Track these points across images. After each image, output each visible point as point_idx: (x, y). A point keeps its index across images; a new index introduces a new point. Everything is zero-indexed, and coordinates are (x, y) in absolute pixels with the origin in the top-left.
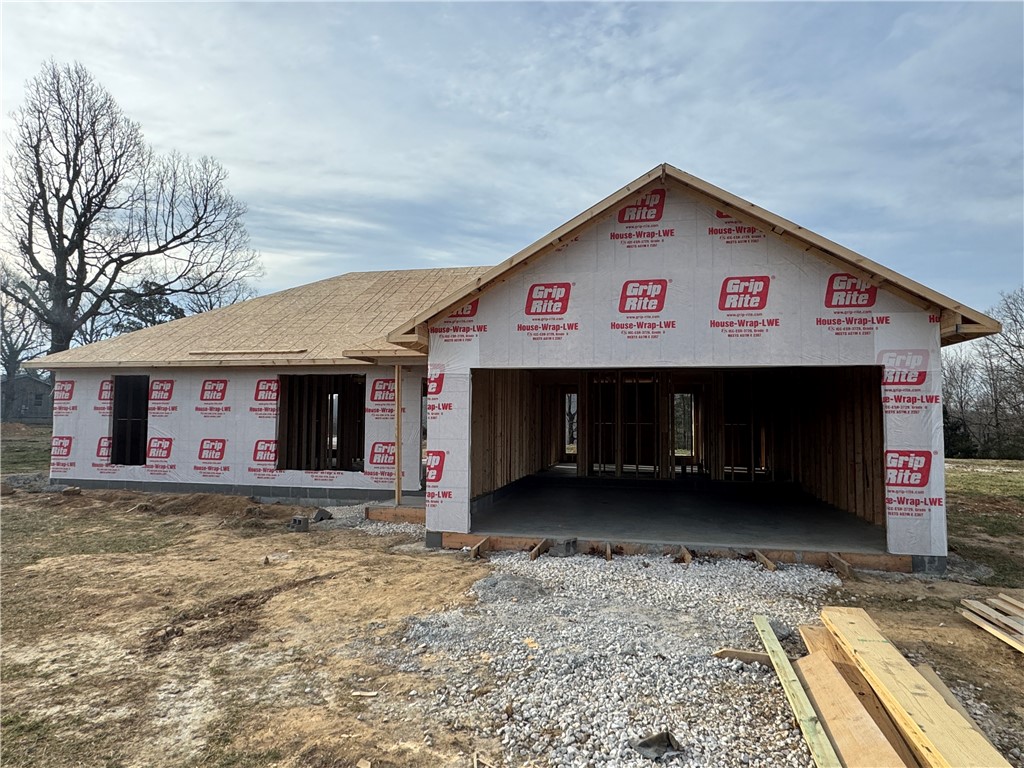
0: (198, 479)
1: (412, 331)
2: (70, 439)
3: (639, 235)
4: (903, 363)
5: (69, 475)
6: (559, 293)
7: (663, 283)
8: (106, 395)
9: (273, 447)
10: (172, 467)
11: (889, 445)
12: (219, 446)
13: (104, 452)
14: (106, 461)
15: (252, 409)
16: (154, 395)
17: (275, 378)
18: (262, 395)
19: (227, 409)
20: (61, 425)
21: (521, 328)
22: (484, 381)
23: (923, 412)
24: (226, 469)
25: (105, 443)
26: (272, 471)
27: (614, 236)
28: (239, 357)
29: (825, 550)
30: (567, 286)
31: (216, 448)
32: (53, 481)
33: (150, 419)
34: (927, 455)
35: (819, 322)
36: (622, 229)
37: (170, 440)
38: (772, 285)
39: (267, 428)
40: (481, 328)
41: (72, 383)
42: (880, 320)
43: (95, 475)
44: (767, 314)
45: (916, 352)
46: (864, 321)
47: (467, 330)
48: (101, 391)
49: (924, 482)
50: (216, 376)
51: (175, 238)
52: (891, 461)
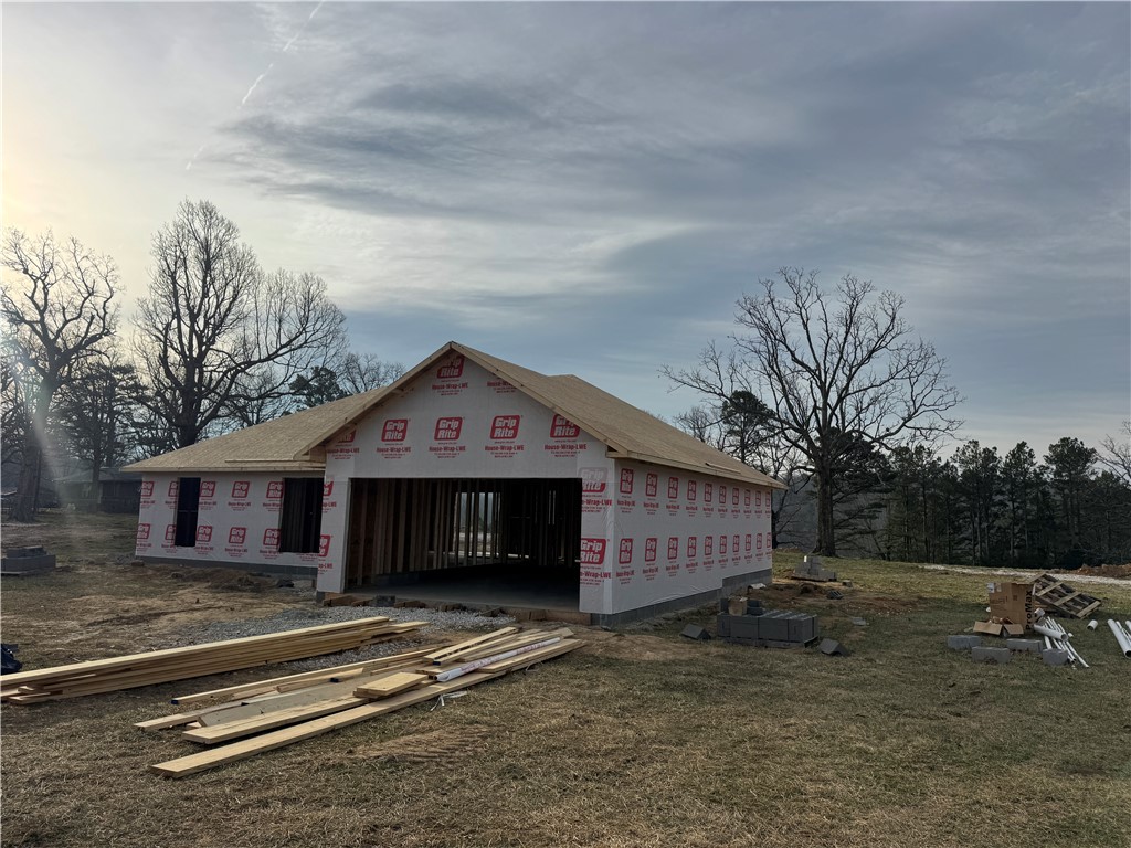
0: (227, 558)
1: (307, 454)
2: (149, 525)
3: (448, 386)
4: (593, 476)
5: (147, 554)
6: (401, 426)
7: (460, 420)
8: (173, 492)
9: (276, 534)
10: (211, 548)
11: (584, 535)
12: (241, 533)
13: (170, 536)
14: (170, 543)
15: (264, 505)
16: (203, 493)
17: (280, 480)
18: (271, 493)
19: (249, 504)
20: (145, 515)
21: (379, 450)
22: (360, 488)
23: (602, 510)
24: (245, 551)
25: (171, 530)
26: (275, 553)
27: (434, 387)
28: (254, 465)
29: (542, 608)
30: (405, 421)
31: (239, 534)
32: (137, 557)
33: (200, 512)
34: (603, 542)
35: (547, 447)
36: (439, 382)
37: (211, 528)
38: (521, 421)
39: (273, 519)
40: (356, 450)
41: (153, 483)
42: (581, 447)
43: (163, 554)
44: (517, 441)
45: (601, 469)
46: (571, 447)
47: (348, 451)
48: (171, 489)
49: (601, 561)
50: (242, 478)
51: (282, 347)
52: (584, 546)
